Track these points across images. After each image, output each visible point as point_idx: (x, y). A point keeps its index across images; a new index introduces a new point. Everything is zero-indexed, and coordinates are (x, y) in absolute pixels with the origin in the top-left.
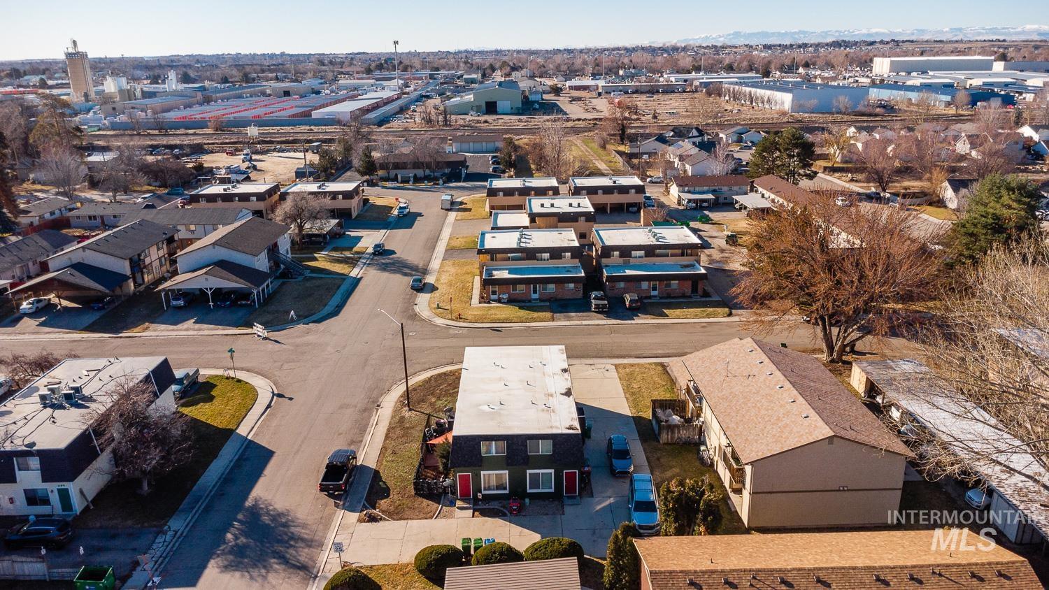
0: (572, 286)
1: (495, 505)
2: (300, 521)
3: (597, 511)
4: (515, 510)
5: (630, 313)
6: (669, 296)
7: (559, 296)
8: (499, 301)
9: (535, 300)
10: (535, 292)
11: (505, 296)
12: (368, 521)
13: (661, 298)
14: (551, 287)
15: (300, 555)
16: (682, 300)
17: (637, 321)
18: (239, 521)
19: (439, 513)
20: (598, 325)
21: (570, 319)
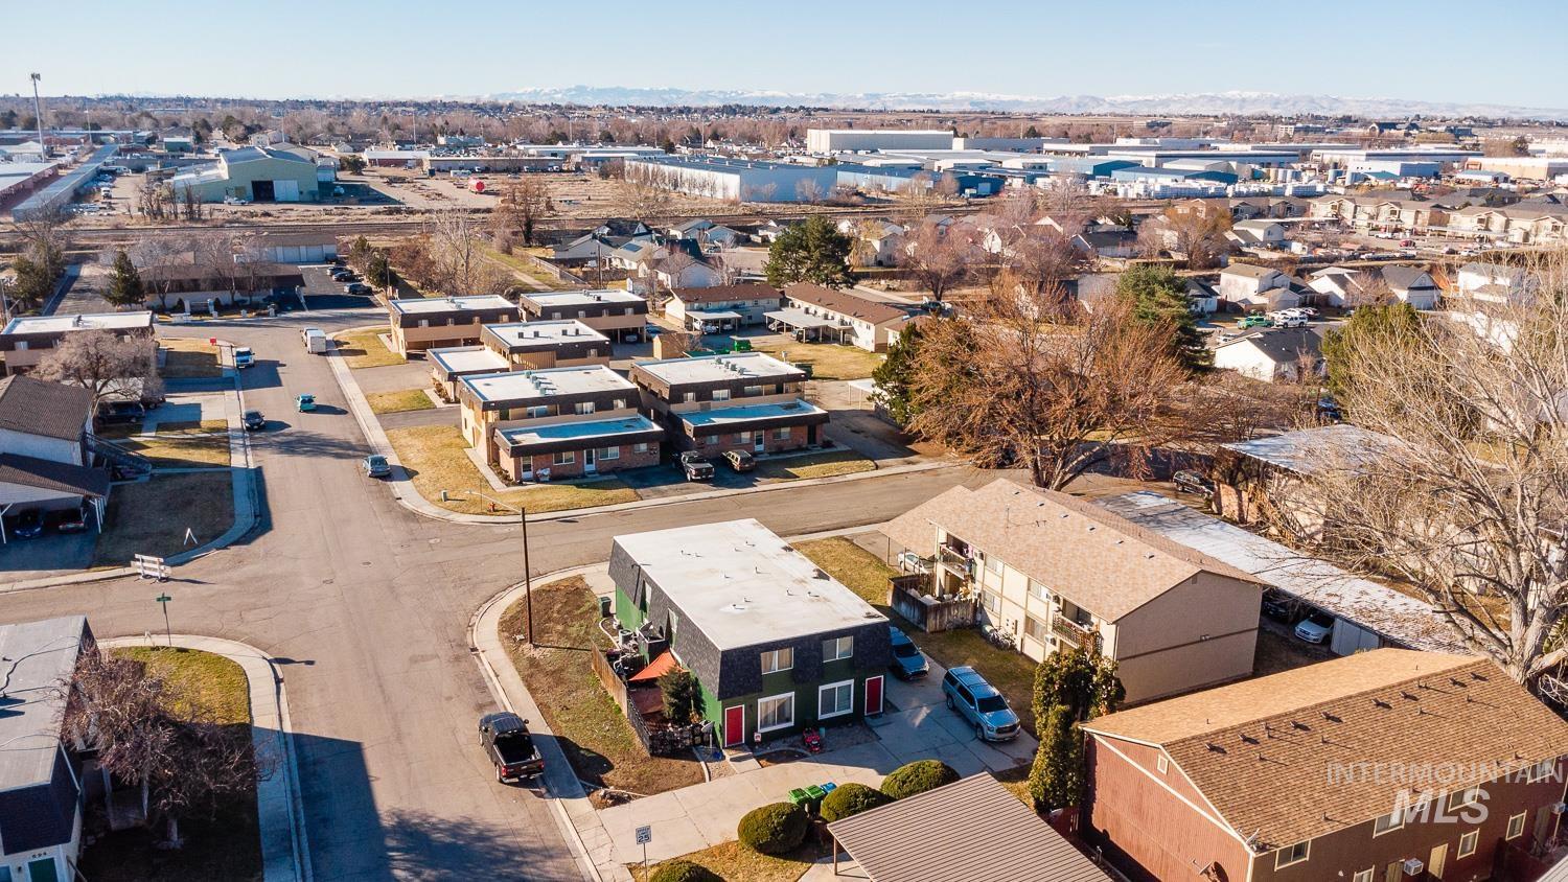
0: (643, 447)
1: (780, 746)
2: (501, 827)
3: (919, 726)
4: (816, 746)
5: (742, 478)
6: (780, 451)
7: (626, 465)
8: (537, 479)
9: (589, 473)
10: (590, 461)
11: (547, 472)
12: (614, 805)
13: (771, 454)
14: (614, 452)
15: (548, 872)
16: (799, 455)
17: (760, 488)
18: (393, 849)
19: (709, 772)
20: (711, 498)
21: (663, 494)
